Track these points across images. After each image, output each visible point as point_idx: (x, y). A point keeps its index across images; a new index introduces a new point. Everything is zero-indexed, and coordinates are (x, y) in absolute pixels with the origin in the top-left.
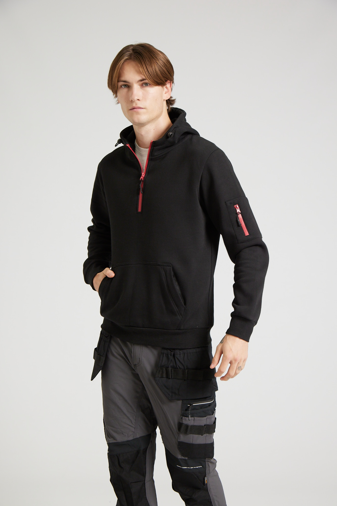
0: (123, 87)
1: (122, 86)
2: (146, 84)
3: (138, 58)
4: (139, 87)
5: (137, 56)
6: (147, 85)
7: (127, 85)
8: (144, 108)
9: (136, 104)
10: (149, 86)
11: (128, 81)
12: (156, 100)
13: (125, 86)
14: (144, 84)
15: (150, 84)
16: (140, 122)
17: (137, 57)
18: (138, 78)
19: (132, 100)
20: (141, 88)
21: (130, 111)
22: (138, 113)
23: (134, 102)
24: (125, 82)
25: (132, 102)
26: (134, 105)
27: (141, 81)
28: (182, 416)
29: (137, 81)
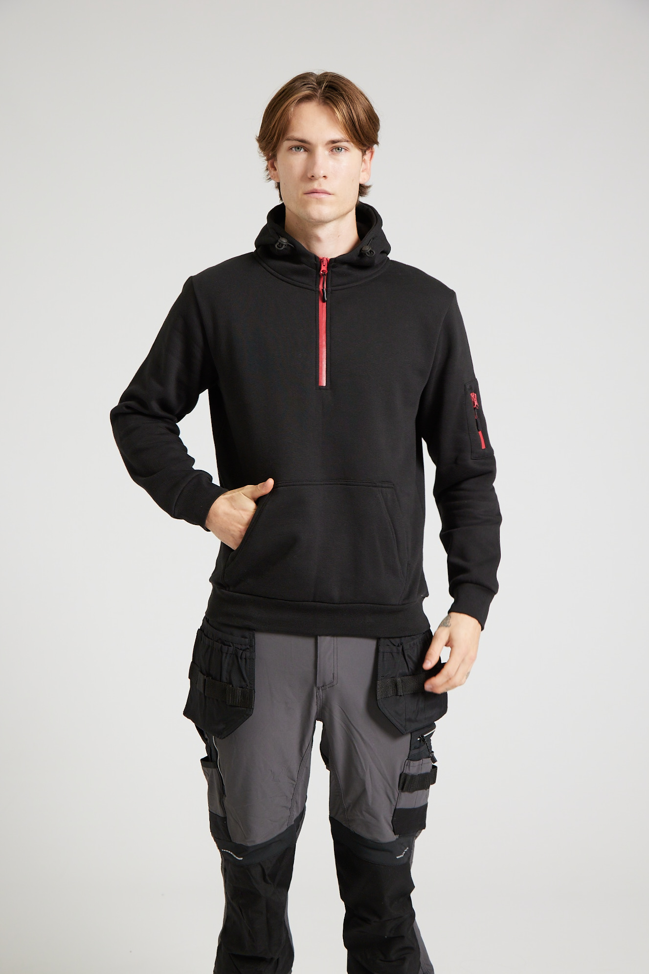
0: (294, 149)
1: (291, 149)
2: (339, 149)
4: (327, 153)
6: (340, 151)
7: (302, 147)
8: (333, 193)
9: (320, 185)
10: (344, 153)
11: (308, 139)
12: (353, 180)
13: (298, 148)
14: (335, 147)
15: (346, 150)
16: (322, 219)
19: (313, 176)
20: (330, 155)
21: (305, 197)
23: (316, 180)
26: (315, 186)
27: (334, 142)
28: (407, 761)
29: (326, 142)
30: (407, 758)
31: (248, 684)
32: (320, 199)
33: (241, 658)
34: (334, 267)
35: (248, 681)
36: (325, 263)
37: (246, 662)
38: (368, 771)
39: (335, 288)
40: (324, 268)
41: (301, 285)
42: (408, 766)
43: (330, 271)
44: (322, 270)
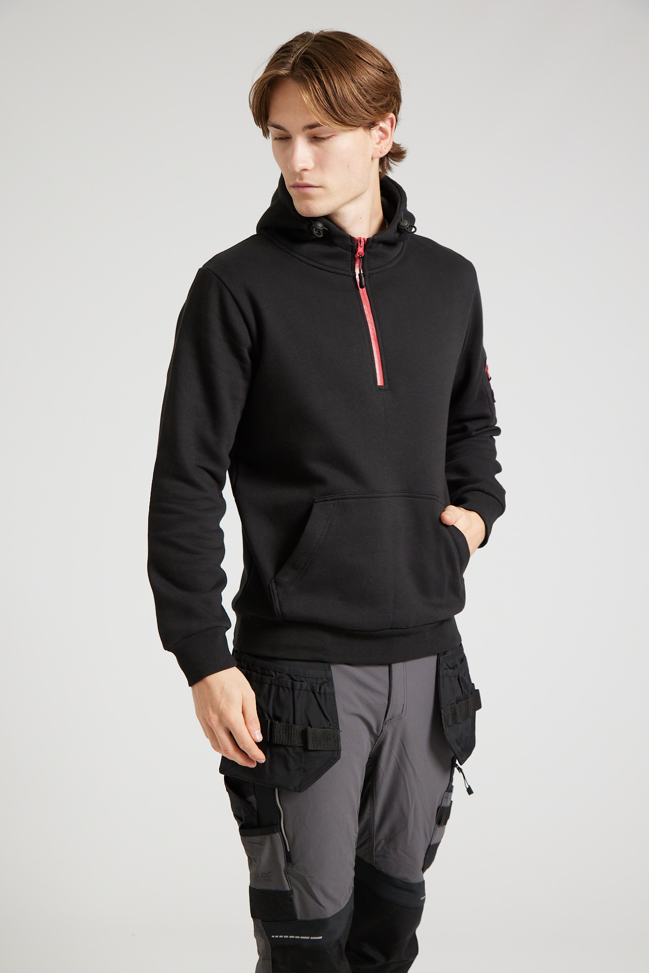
26: (297, 180)
28: (446, 793)
30: (446, 789)
31: (331, 723)
33: (320, 694)
34: (370, 247)
35: (331, 720)
36: (363, 243)
37: (325, 697)
38: (414, 806)
39: (371, 272)
40: (361, 250)
41: (336, 271)
42: (446, 799)
43: (366, 253)
44: (358, 252)
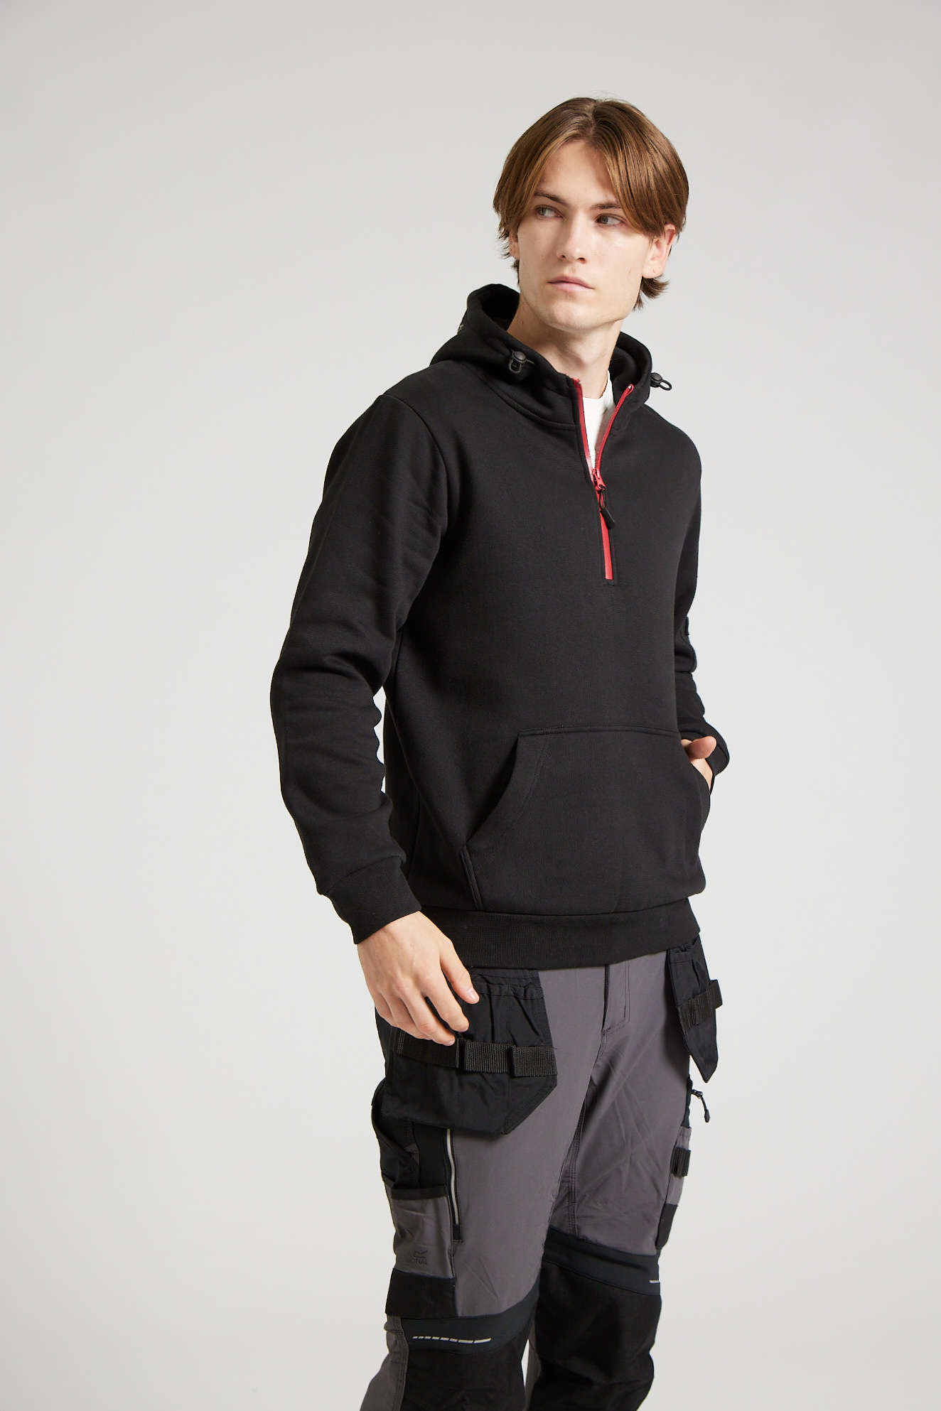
3: (608, 140)
4: (592, 223)
5: (607, 134)
8: (593, 287)
9: (574, 271)
10: (618, 227)
12: (629, 272)
14: (605, 216)
15: (621, 222)
16: (572, 324)
17: (606, 136)
18: (597, 195)
19: (564, 257)
20: (596, 227)
21: (550, 287)
22: (570, 296)
23: (569, 262)
24: (555, 199)
25: (563, 260)
26: (567, 272)
27: (602, 206)
28: (681, 1128)
29: (591, 206)
30: (681, 1123)
31: (543, 1038)
32: (571, 293)
33: (525, 999)
35: (541, 1034)
37: (532, 1003)
